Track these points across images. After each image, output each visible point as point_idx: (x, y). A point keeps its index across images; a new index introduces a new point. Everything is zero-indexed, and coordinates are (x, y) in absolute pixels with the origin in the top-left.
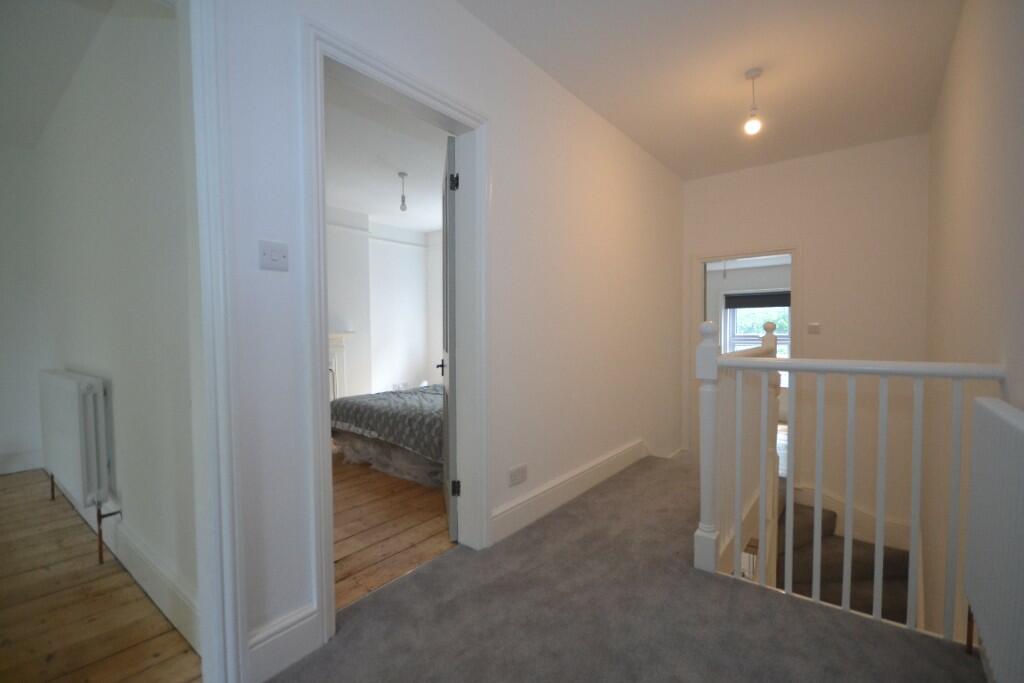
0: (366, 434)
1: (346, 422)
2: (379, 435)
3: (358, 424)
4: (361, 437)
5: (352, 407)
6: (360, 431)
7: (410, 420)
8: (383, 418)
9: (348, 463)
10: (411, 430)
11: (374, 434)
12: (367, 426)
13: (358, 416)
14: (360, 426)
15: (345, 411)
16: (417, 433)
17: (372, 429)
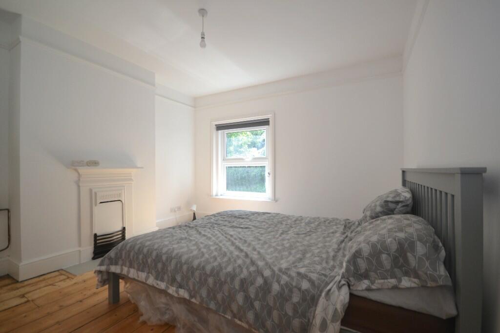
0: (172, 290)
1: (143, 271)
2: (191, 297)
3: (159, 277)
4: (164, 292)
5: (150, 253)
6: (162, 285)
7: (243, 282)
8: (197, 274)
9: (144, 323)
10: (247, 298)
11: (184, 294)
12: (173, 281)
13: (160, 266)
14: (162, 280)
15: (141, 257)
16: (257, 304)
17: (180, 286)
